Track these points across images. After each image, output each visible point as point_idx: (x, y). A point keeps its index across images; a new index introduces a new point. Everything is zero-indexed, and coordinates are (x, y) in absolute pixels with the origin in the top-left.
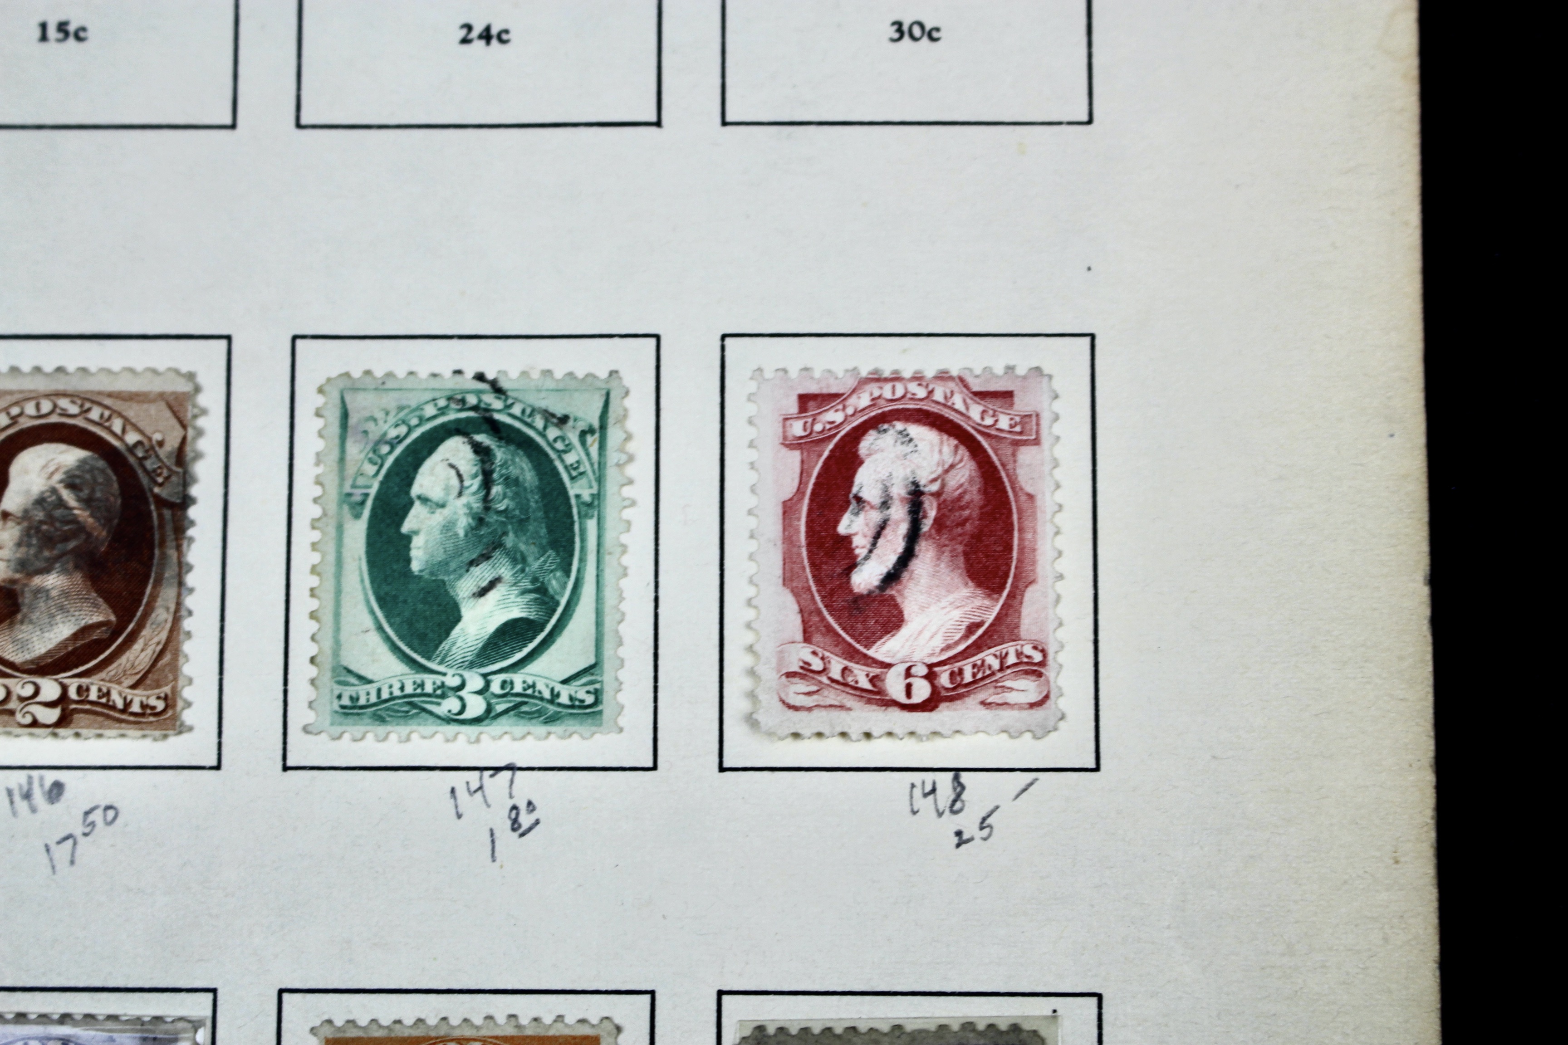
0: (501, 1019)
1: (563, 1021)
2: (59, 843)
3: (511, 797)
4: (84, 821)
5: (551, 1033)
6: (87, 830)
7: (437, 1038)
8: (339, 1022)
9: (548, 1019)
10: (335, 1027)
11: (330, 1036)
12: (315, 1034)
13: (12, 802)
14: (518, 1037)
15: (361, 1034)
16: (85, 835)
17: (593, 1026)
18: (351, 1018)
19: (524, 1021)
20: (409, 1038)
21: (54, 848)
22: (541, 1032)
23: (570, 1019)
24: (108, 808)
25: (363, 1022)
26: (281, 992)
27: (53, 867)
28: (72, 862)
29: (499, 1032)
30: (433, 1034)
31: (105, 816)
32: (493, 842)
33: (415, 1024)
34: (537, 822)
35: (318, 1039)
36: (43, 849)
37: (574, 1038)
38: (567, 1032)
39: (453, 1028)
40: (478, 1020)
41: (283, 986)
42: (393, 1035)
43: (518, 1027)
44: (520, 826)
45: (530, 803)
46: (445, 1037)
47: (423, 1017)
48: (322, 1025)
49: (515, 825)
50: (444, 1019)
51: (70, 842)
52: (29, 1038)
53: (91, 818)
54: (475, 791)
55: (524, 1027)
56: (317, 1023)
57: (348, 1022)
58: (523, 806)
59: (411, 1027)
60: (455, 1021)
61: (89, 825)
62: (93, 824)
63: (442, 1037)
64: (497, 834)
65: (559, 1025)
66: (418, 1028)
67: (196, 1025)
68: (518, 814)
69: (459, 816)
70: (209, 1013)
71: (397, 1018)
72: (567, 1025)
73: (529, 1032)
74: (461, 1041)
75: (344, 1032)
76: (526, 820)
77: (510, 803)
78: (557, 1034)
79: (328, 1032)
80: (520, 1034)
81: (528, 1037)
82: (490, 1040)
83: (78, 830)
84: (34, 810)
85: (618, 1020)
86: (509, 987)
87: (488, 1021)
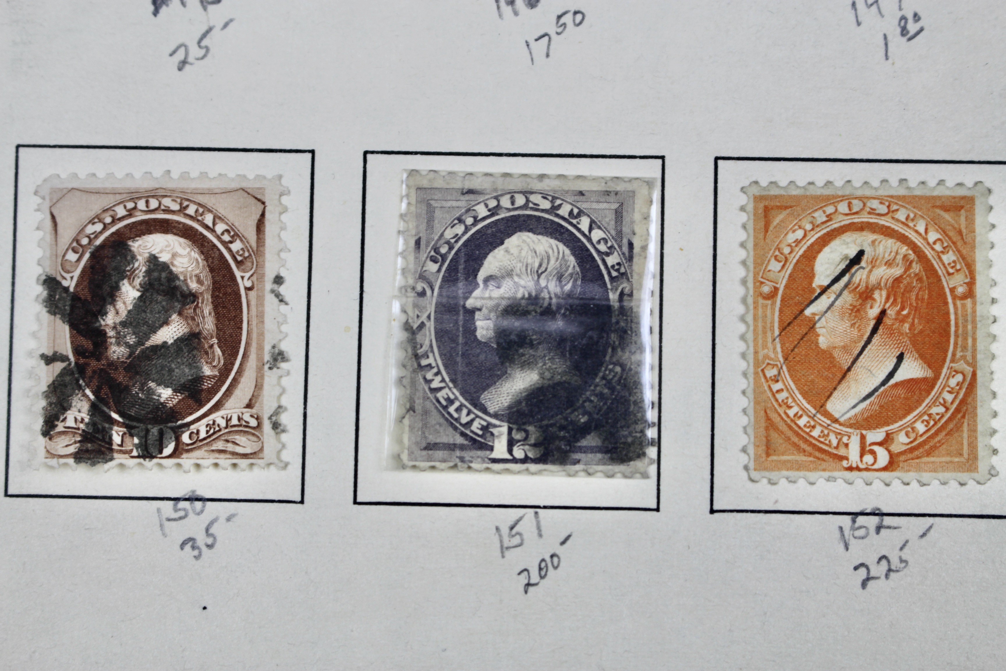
0: (894, 182)
1: (944, 185)
2: (536, 40)
3: (900, 9)
4: (557, 22)
5: (935, 193)
6: (559, 30)
7: (843, 196)
8: (764, 183)
9: (932, 183)
10: (760, 186)
11: (757, 194)
12: (744, 193)
13: (498, 7)
14: (909, 196)
15: (782, 192)
16: (558, 34)
17: (969, 189)
18: (773, 180)
19: (913, 183)
20: (820, 196)
21: (533, 44)
22: (928, 193)
23: (950, 183)
24: (576, 13)
25: (783, 183)
26: (717, 159)
27: (532, 59)
28: (548, 55)
29: (892, 193)
30: (840, 193)
31: (574, 21)
32: (886, 44)
33: (826, 185)
34: (922, 30)
35: (748, 196)
36: (525, 44)
37: (954, 198)
38: (948, 193)
39: (856, 188)
40: (876, 183)
41: (719, 155)
42: (808, 193)
43: (908, 188)
44: (908, 32)
45: (915, 15)
46: (850, 195)
47: (831, 179)
48: (750, 185)
49: (904, 31)
50: (849, 181)
51: (546, 38)
52: (515, 192)
53: (562, 21)
54: (872, 5)
55: (914, 188)
56: (747, 183)
57: (771, 183)
58: (910, 17)
59: (823, 187)
60: (857, 184)
61: (561, 26)
62: (564, 25)
63: (848, 196)
64: (889, 38)
65: (941, 188)
66: (828, 188)
67: (649, 183)
68: (906, 23)
69: (859, 24)
70: (659, 175)
71: (811, 180)
72: (948, 188)
73: (918, 193)
74: (863, 199)
75: (769, 190)
76: (912, 28)
77: (900, 14)
78: (940, 194)
79: (755, 191)
80: (910, 194)
81: (916, 196)
82: (886, 198)
83: (552, 30)
84: (516, 13)
85: (988, 184)
86: (900, 157)
87: (884, 184)
